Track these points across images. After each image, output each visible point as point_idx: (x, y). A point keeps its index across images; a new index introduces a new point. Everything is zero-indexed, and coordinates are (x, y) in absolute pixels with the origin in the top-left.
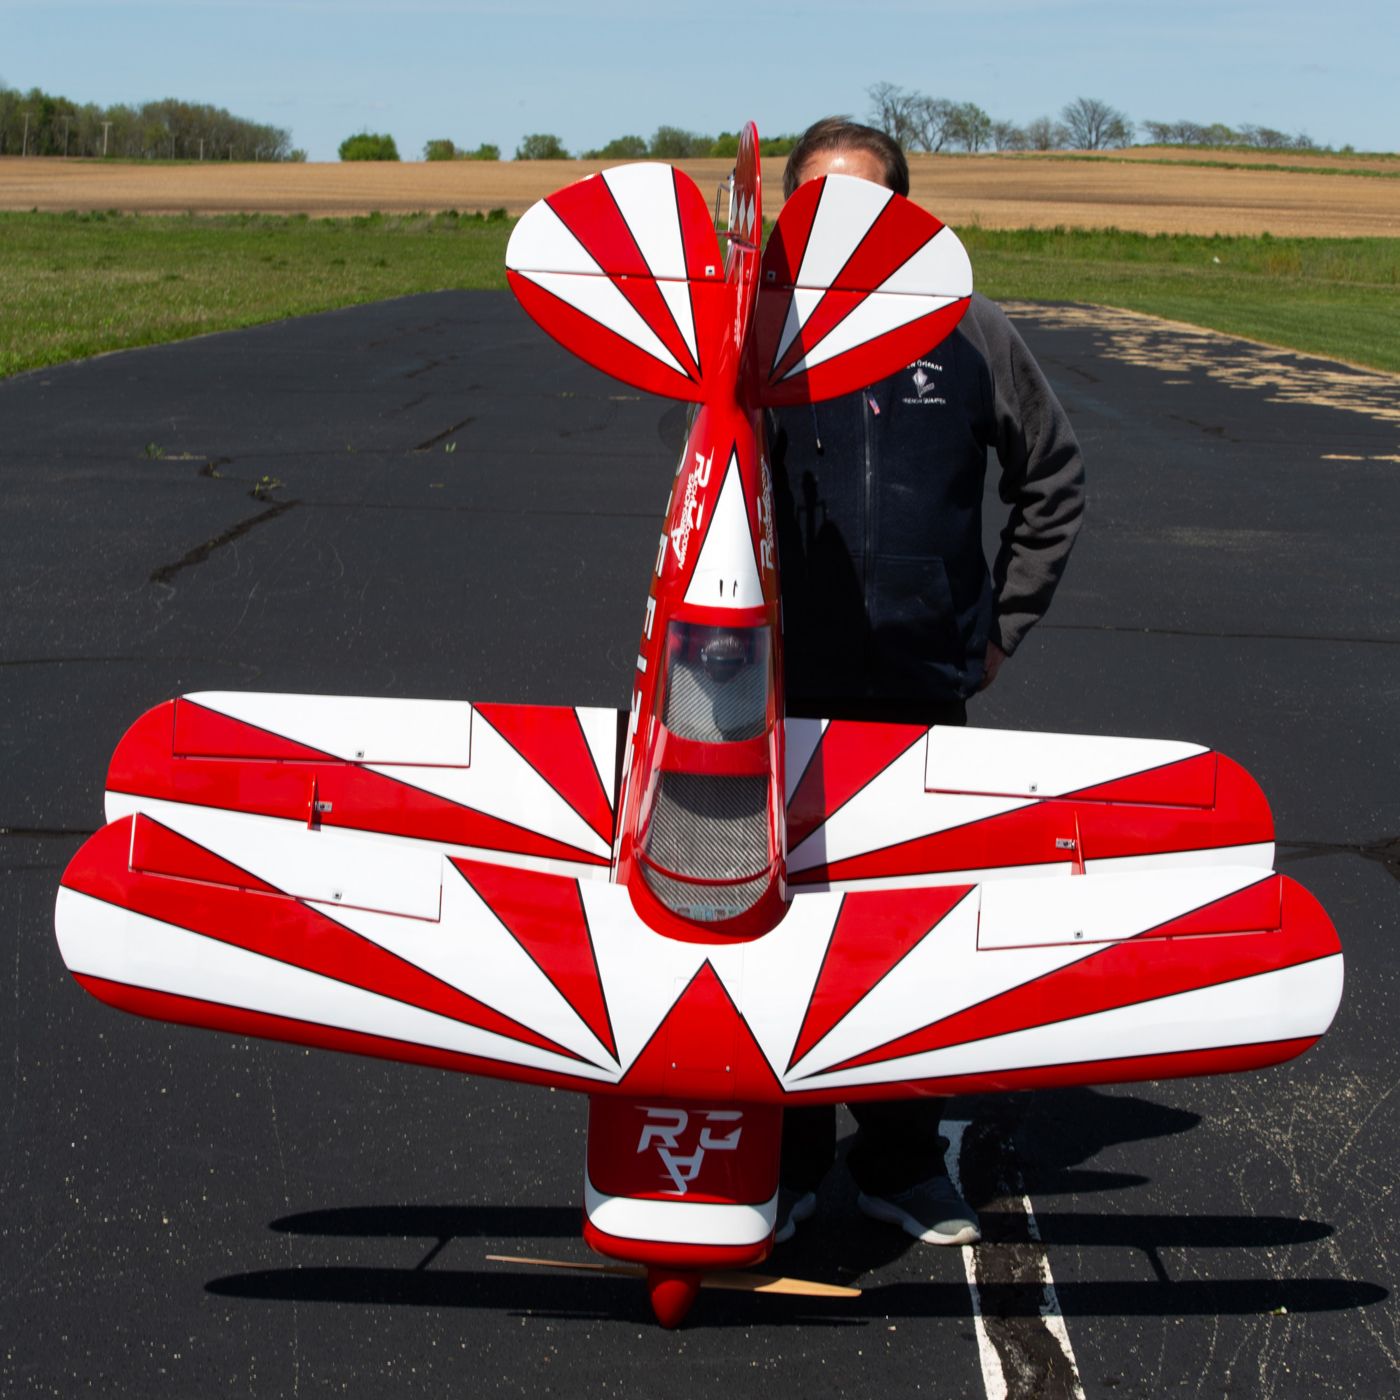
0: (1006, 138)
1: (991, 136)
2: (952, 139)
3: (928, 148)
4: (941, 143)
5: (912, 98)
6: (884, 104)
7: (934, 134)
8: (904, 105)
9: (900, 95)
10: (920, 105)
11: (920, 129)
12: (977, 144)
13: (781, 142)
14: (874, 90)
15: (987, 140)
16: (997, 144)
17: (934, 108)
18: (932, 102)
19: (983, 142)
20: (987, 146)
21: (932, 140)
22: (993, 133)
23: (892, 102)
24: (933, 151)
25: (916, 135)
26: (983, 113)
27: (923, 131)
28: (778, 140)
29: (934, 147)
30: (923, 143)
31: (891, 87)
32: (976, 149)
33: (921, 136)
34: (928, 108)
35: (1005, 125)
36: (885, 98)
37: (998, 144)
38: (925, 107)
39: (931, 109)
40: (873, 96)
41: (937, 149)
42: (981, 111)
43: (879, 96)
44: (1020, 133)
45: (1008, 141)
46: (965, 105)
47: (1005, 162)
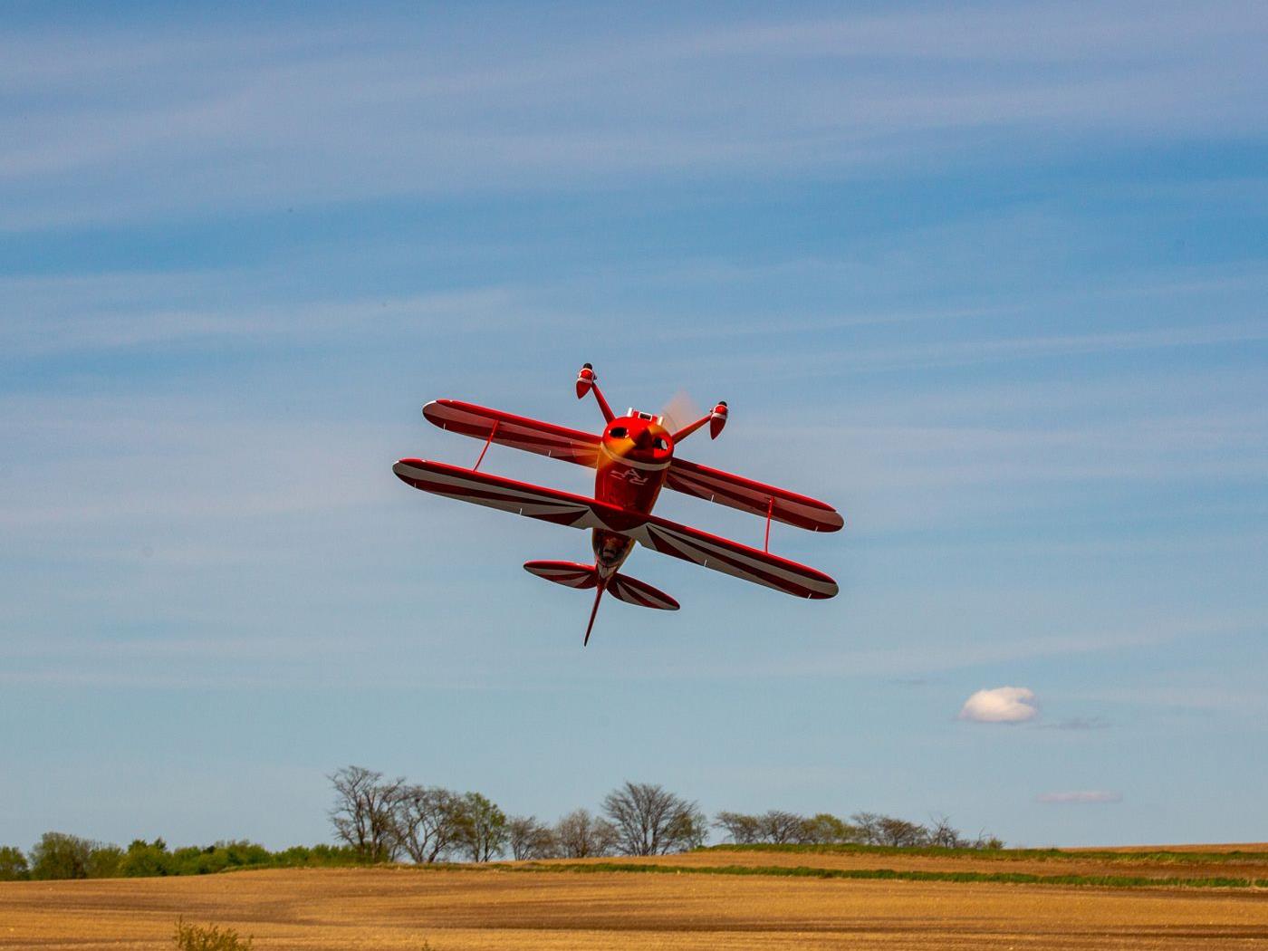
0: (527, 842)
1: (506, 839)
2: (451, 845)
3: (418, 858)
4: (437, 851)
5: (395, 788)
6: (355, 798)
7: (426, 838)
8: (384, 798)
9: (378, 784)
10: (406, 798)
11: (407, 831)
12: (486, 850)
13: (216, 854)
14: (341, 778)
15: (500, 845)
16: (515, 848)
17: (426, 801)
18: (424, 793)
19: (495, 848)
20: (501, 853)
21: (423, 846)
22: (509, 834)
23: (367, 794)
24: (425, 862)
25: (401, 840)
26: (495, 806)
27: (410, 834)
28: (211, 850)
29: (426, 856)
30: (411, 851)
31: (365, 774)
32: (486, 859)
33: (408, 839)
34: (417, 800)
35: (525, 823)
36: (356, 788)
37: (516, 851)
38: (413, 800)
39: (421, 802)
40: (340, 787)
41: (432, 859)
42: (492, 805)
43: (348, 787)
44: (547, 833)
45: (529, 846)
46: (469, 796)
47: (526, 875)
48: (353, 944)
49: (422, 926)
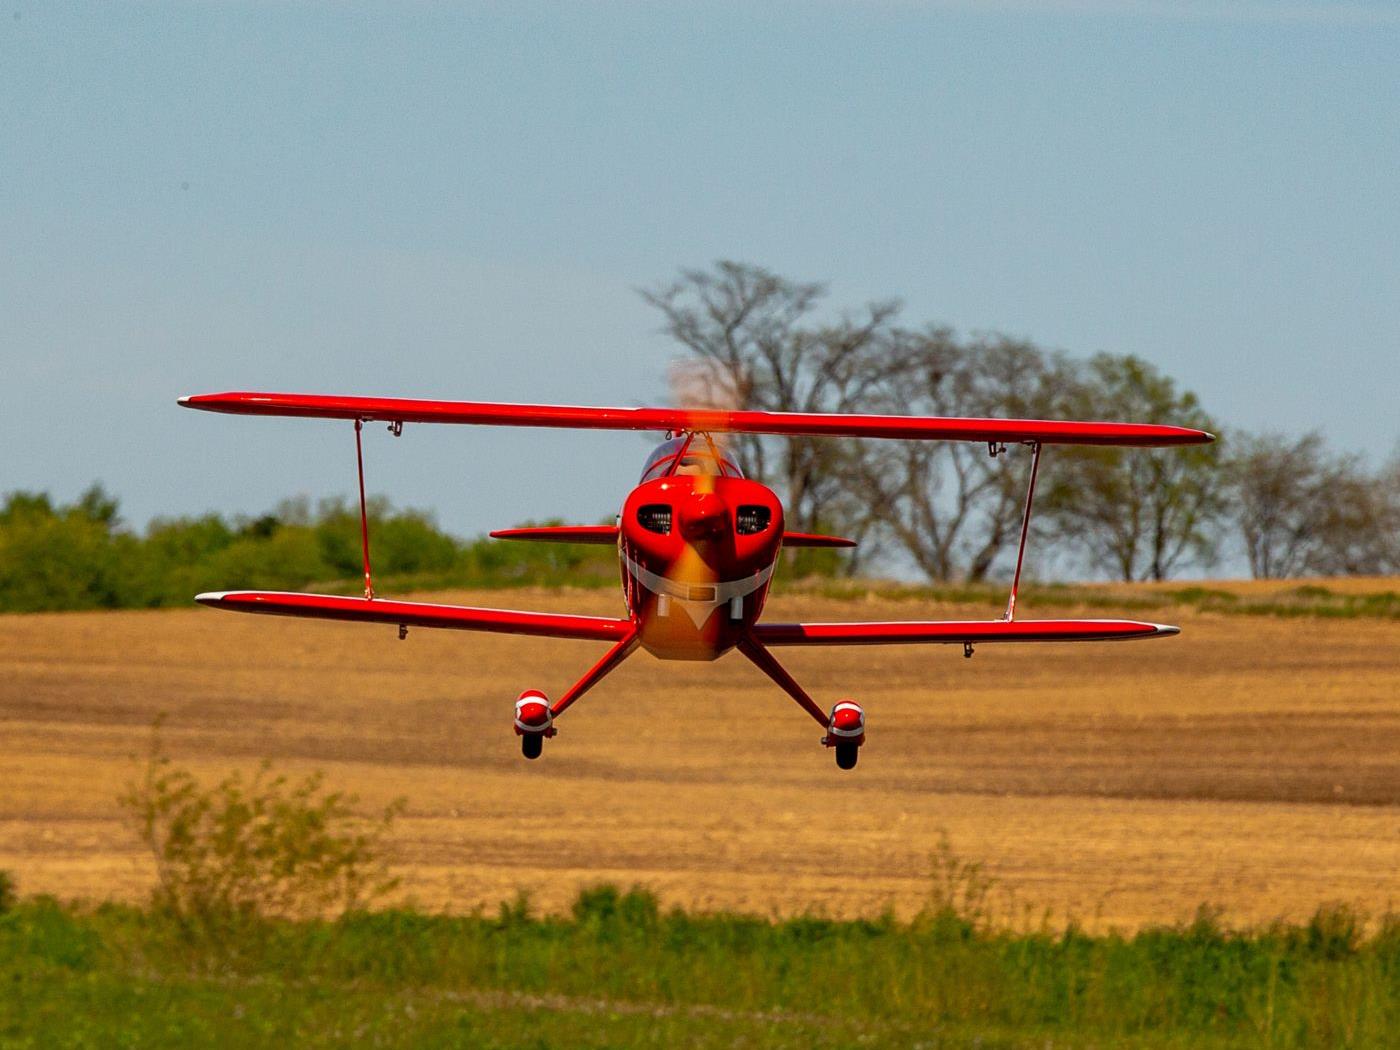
0: (1293, 521)
1: (1222, 507)
2: (1043, 523)
3: (938, 563)
4: (997, 541)
5: (864, 337)
6: (733, 363)
7: (964, 500)
8: (829, 369)
9: (809, 322)
10: (899, 367)
11: (902, 475)
12: (1159, 545)
13: (280, 538)
14: (689, 300)
15: (1204, 528)
16: (1252, 540)
17: (964, 382)
18: (955, 354)
19: (1187, 536)
20: (1208, 553)
21: (955, 526)
22: (1232, 493)
23: (772, 352)
24: (959, 580)
25: (883, 506)
26: (1189, 400)
27: (912, 488)
28: (265, 528)
29: (964, 562)
30: (913, 543)
31: (770, 286)
32: (1157, 572)
33: (904, 504)
34: (936, 377)
35: (1288, 459)
36: (739, 334)
37: (1257, 551)
38: (921, 375)
39: (947, 384)
40: (684, 328)
41: (980, 569)
42: (1179, 392)
43: (710, 328)
44: (1357, 492)
45: (1301, 534)
46: (1104, 366)
47: (1285, 628)
48: (707, 839)
49: (942, 788)
